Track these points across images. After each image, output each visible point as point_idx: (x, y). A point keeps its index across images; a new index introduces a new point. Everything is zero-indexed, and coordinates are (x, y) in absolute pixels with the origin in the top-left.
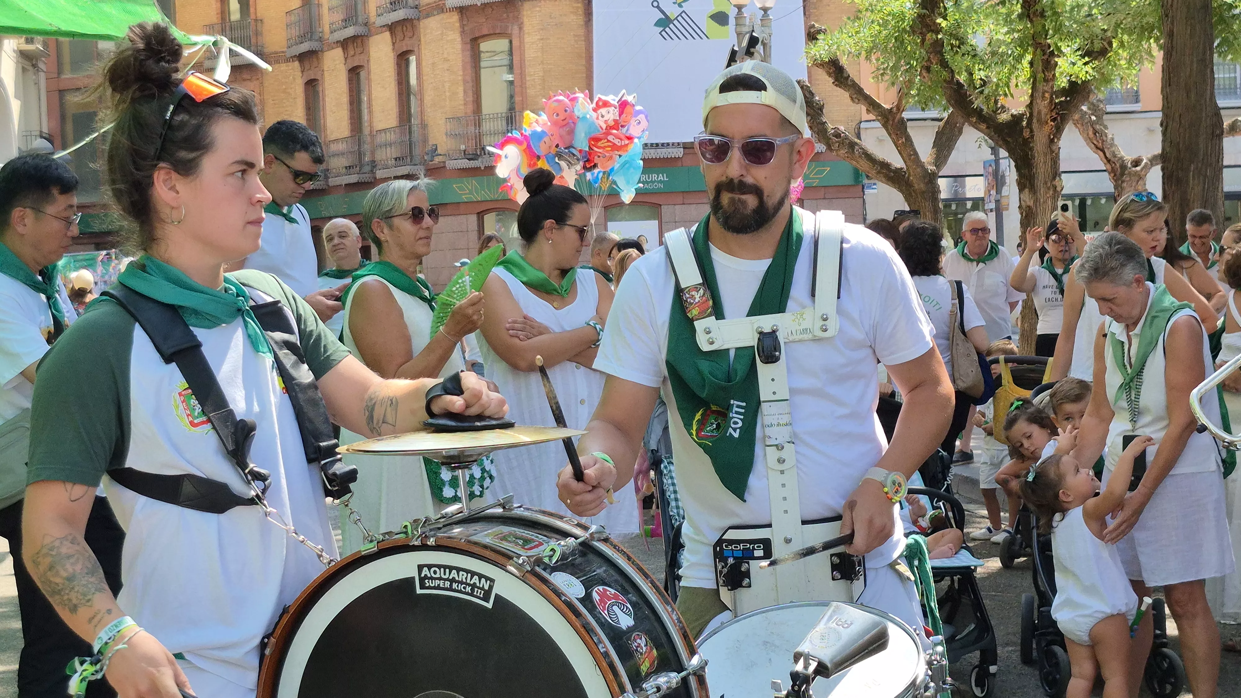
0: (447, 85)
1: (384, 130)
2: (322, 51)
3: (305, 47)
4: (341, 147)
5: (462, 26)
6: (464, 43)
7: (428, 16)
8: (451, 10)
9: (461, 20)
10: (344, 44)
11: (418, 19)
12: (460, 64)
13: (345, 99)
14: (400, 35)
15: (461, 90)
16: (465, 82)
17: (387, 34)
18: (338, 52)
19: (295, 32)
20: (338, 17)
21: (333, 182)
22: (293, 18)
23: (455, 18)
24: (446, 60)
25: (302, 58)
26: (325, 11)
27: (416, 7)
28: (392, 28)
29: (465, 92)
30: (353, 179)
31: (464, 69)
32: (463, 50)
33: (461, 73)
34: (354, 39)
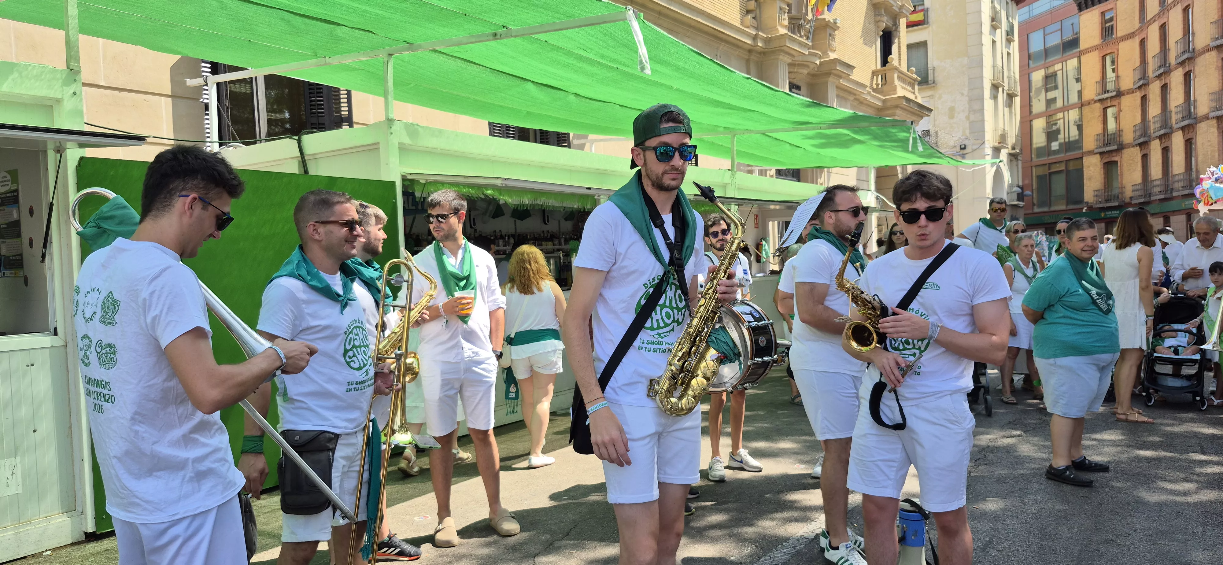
0: (1209, 152)
1: (1178, 175)
2: (1150, 141)
3: (1141, 140)
4: (1158, 183)
5: (1218, 125)
6: (1219, 133)
7: (1200, 122)
8: (1213, 118)
9: (1218, 122)
10: (1160, 137)
11: (1196, 124)
12: (1216, 142)
13: (1160, 161)
14: (1187, 131)
15: (1217, 154)
16: (1219, 150)
17: (1181, 132)
18: (1158, 141)
19: (1138, 134)
20: (1158, 125)
21: (1153, 198)
22: (1137, 128)
23: (1214, 122)
24: (1209, 141)
25: (1141, 145)
26: (1151, 124)
27: (1195, 118)
28: (1183, 129)
29: (1219, 155)
30: (1162, 197)
31: (1219, 144)
32: (1218, 136)
33: (1217, 146)
34: (1165, 135)
